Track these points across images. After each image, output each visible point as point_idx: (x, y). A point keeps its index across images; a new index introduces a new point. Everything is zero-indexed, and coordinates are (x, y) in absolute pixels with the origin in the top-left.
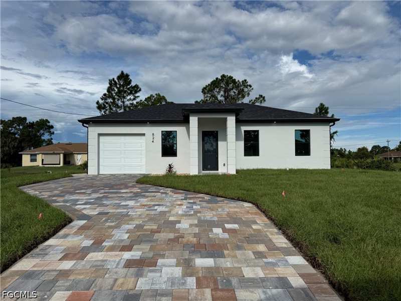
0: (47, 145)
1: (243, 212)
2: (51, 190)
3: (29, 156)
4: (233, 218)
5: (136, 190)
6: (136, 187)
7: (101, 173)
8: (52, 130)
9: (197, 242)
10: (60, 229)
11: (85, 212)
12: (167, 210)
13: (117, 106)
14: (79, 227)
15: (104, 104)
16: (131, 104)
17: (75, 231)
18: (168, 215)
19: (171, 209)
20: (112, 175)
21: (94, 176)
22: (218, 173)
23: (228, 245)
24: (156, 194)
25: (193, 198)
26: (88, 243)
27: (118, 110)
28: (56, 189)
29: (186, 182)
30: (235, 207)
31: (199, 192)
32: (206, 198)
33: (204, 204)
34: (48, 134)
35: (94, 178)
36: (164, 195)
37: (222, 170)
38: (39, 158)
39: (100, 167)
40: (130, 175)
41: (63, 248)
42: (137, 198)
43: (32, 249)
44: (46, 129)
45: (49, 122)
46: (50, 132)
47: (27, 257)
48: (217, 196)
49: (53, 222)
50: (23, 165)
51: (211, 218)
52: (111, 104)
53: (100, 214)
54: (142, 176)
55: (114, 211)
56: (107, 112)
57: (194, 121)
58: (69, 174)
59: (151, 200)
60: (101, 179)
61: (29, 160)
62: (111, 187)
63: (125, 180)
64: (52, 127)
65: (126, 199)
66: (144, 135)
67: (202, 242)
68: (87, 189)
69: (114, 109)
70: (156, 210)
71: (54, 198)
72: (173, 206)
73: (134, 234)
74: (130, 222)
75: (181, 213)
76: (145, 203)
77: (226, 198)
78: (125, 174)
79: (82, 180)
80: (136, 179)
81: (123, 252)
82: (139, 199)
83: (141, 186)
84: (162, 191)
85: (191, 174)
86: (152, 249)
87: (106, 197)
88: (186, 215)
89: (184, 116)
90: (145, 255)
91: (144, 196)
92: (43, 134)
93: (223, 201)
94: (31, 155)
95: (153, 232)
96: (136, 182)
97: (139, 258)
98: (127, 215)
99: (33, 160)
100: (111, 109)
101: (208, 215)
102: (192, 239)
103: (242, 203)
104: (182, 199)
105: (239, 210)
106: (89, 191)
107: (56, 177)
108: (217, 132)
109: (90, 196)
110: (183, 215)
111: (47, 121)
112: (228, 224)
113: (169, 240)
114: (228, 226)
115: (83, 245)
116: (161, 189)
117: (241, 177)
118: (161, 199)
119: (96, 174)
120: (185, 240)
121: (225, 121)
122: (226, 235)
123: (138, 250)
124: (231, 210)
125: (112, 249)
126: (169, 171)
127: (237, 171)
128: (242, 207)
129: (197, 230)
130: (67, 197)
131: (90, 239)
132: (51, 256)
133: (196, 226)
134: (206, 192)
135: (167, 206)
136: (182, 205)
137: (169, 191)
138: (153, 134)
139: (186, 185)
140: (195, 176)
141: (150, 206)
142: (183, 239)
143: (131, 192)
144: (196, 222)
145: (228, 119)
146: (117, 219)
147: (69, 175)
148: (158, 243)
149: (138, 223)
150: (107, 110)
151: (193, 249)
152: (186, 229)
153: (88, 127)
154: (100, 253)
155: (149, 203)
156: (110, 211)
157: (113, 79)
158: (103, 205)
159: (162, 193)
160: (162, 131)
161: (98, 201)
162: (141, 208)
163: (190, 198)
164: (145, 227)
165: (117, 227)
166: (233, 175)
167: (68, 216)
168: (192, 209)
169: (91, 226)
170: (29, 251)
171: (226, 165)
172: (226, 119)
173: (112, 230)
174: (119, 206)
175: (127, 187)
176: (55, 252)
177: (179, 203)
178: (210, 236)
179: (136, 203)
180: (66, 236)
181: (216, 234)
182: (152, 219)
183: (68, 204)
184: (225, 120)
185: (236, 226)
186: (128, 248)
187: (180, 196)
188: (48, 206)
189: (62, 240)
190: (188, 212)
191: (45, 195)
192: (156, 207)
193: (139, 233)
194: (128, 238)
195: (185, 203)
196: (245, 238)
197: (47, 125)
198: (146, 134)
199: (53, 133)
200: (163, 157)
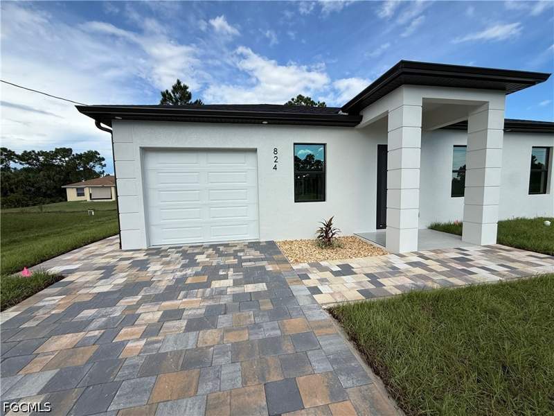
3: (75, 190)
8: (103, 163)
34: (99, 166)
38: (87, 191)
44: (96, 161)
45: (99, 154)
50: (68, 200)
61: (76, 195)
64: (103, 159)
66: (254, 151)
92: (94, 166)
94: (77, 189)
99: (80, 194)
111: (96, 152)
138: (275, 150)
145: (489, 107)
153: (110, 132)
157: (167, 91)
160: (294, 144)
197: (97, 157)
198: (258, 150)
199: (105, 165)
200: (295, 202)
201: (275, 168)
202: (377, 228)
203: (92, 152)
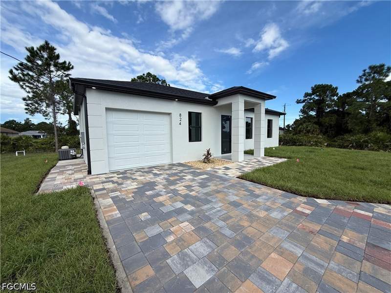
7: (110, 169)
66: (169, 114)
138: (180, 115)
145: (261, 105)
160: (189, 112)
198: (172, 114)
200: (189, 142)
201: (180, 124)
202: (222, 154)
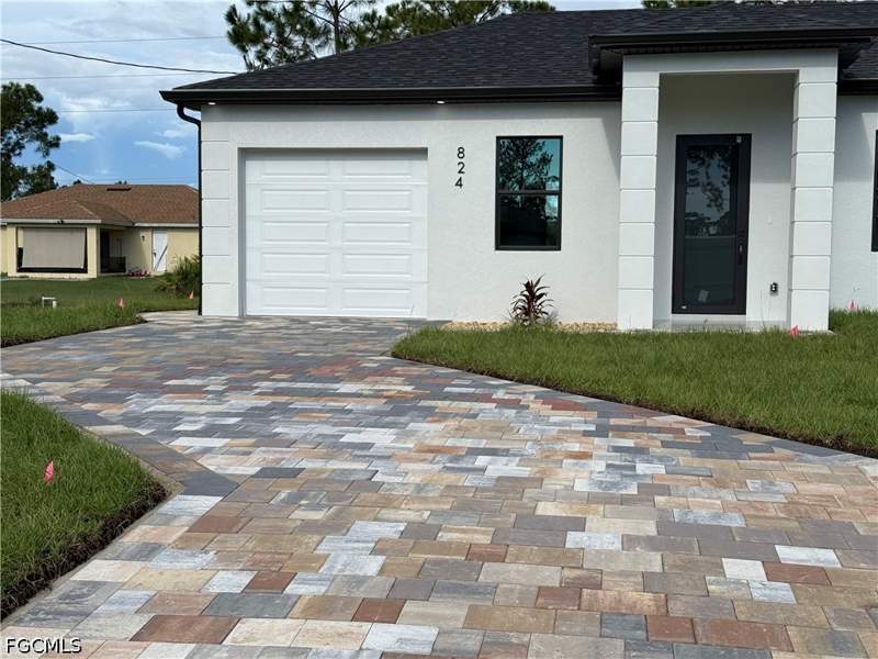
0: (32, 192)
1: (859, 500)
2: (71, 374)
4: (817, 524)
5: (397, 386)
6: (394, 375)
7: (250, 311)
8: (51, 131)
9: (658, 607)
10: (126, 525)
11: (212, 464)
12: (525, 472)
13: (311, 30)
14: (194, 520)
15: (256, 22)
16: (366, 17)
17: (179, 534)
18: (530, 492)
19: (543, 472)
20: (294, 320)
21: (228, 322)
22: (741, 326)
23: (792, 631)
24: (477, 406)
25: (633, 429)
26: (232, 581)
27: (313, 45)
28: (90, 369)
29: (601, 363)
30: (823, 479)
31: (661, 407)
32: (689, 431)
33: (684, 459)
34: (37, 144)
35: (226, 330)
36: (512, 413)
37: (760, 312)
38: (8, 242)
39: (249, 285)
40: (366, 323)
41: (142, 594)
42: (403, 419)
43: (31, 594)
44: (27, 125)
45: (40, 99)
46: (42, 137)
47: (19, 621)
48: (742, 426)
49: (99, 497)
51: (717, 516)
52: (283, 20)
53: (265, 473)
54: (415, 330)
55: (318, 464)
56: (270, 55)
57: (641, 88)
58: (129, 312)
59: (458, 429)
60: (256, 339)
62: (298, 369)
63: (350, 345)
64: (51, 117)
65: (359, 422)
66: (421, 153)
67: (677, 608)
68: (206, 374)
69: (298, 41)
70: (483, 470)
71: (88, 406)
72: (550, 457)
73: (401, 559)
74: (385, 513)
75: (586, 489)
76: (437, 442)
77: (784, 436)
78: (345, 320)
79: (184, 336)
80: (390, 343)
81: (366, 626)
82: (412, 426)
83: (416, 370)
84: (500, 394)
85: (623, 327)
86: (473, 619)
87: (284, 410)
88: (605, 498)
89: (597, 70)
90: (449, 642)
91: (429, 414)
92: (19, 145)
93: (768, 448)
95: (475, 555)
96: (395, 355)
97: (427, 650)
98: (369, 484)
100: (284, 42)
101: (704, 506)
102: (635, 595)
103: (853, 461)
104: (586, 434)
105: (841, 490)
106: (215, 383)
107: (84, 320)
108: (747, 138)
109: (220, 402)
110: (591, 499)
111: (32, 93)
112: (792, 544)
113: (543, 591)
114: (788, 554)
115: (215, 589)
116: (498, 387)
117: (854, 347)
118: (502, 429)
119: (235, 313)
120: (606, 597)
121: (786, 87)
122: (782, 592)
123: (424, 619)
124: (803, 487)
125: (322, 608)
126: (527, 312)
127: (836, 319)
128: (859, 478)
129: (654, 561)
130: (136, 404)
131: (241, 566)
132: (101, 621)
133: (651, 543)
134: (690, 406)
135: (525, 460)
136: (585, 456)
137: (532, 397)
138: (461, 151)
139: (602, 375)
140: (641, 337)
141: (455, 455)
142: (600, 593)
143: (377, 395)
144: (650, 529)
145: (802, 78)
146: (334, 498)
147: (130, 317)
148: (500, 599)
149: (412, 516)
150: (267, 47)
151: (641, 634)
152: (610, 555)
153: (198, 123)
154: (280, 623)
155: (450, 442)
156: (304, 464)
158: (274, 440)
159: (502, 404)
160: (498, 138)
161: (254, 426)
162: (424, 460)
163: (622, 431)
164: (444, 536)
165: (337, 526)
166: (815, 337)
167: (150, 477)
168: (635, 477)
169: (237, 519)
170: (23, 601)
171: (782, 289)
172: (793, 76)
173: (316, 538)
174: (335, 448)
175: (358, 374)
176: (114, 608)
177: (576, 447)
178: (711, 588)
179: (399, 438)
180: (148, 551)
181: (738, 582)
182: (467, 505)
183: (144, 432)
184: (789, 83)
185: (826, 557)
186: (384, 610)
187: (578, 421)
188: (71, 435)
189: (138, 565)
190: (614, 485)
191: (52, 393)
192: (481, 461)
193: (421, 557)
194: (382, 572)
195: (599, 448)
196: (865, 607)
197: (31, 110)
198: (429, 152)
199: (56, 143)
200: (496, 249)
201: (459, 183)
203: (17, 89)
